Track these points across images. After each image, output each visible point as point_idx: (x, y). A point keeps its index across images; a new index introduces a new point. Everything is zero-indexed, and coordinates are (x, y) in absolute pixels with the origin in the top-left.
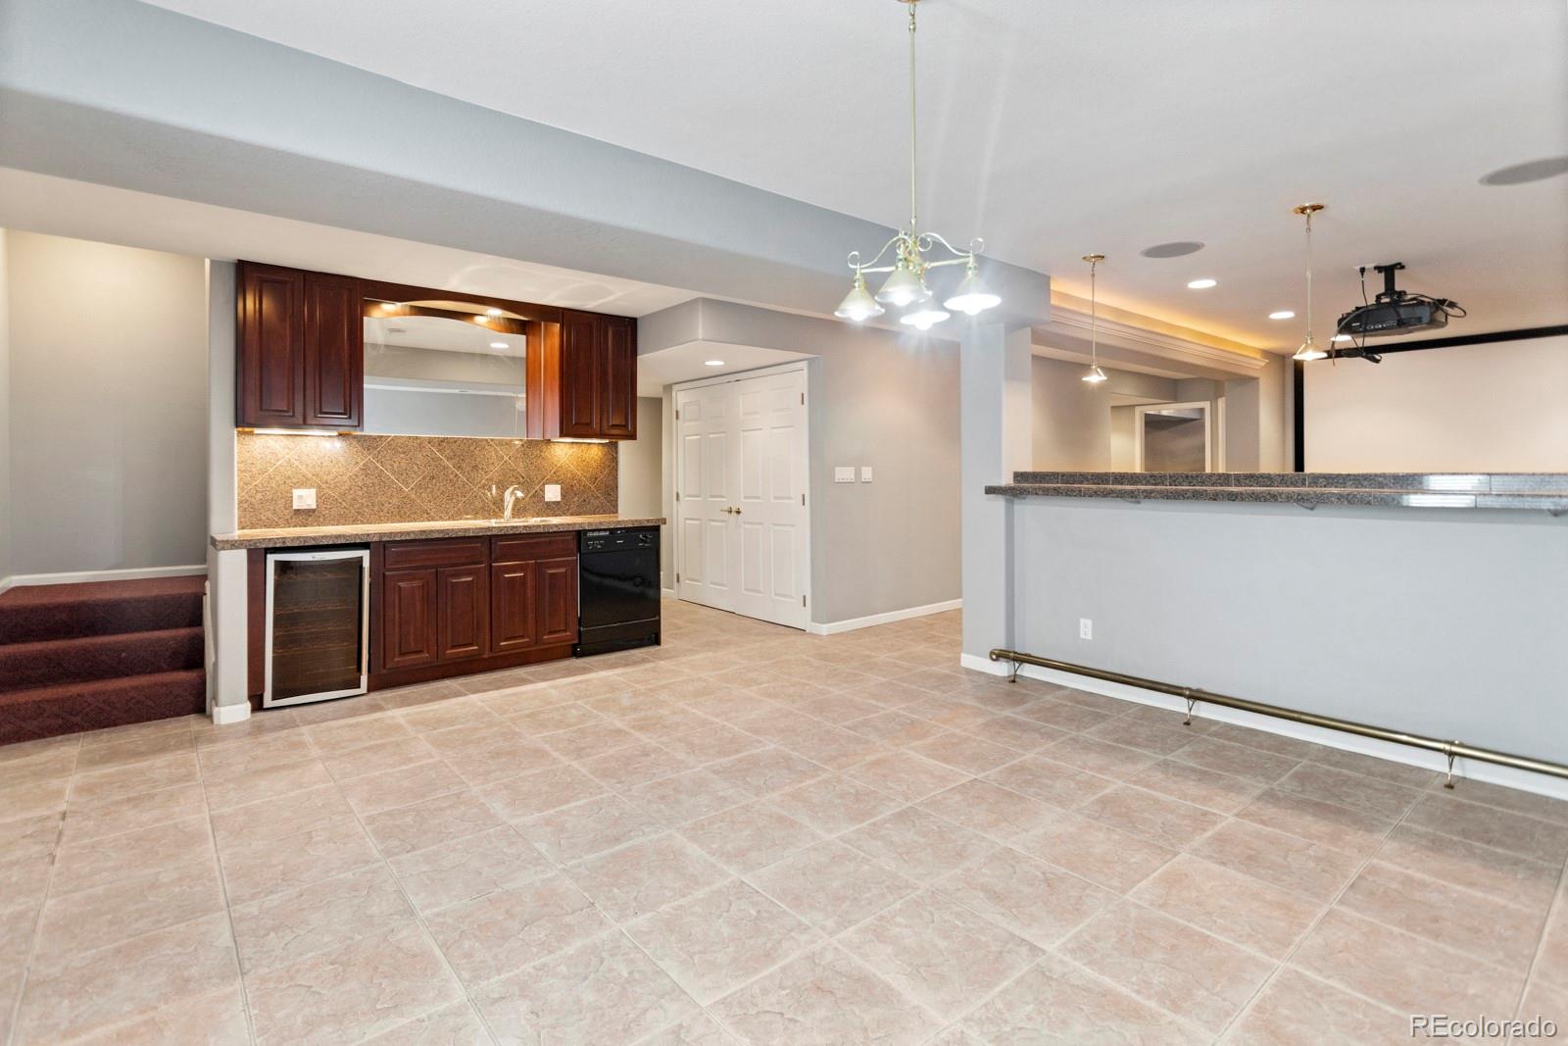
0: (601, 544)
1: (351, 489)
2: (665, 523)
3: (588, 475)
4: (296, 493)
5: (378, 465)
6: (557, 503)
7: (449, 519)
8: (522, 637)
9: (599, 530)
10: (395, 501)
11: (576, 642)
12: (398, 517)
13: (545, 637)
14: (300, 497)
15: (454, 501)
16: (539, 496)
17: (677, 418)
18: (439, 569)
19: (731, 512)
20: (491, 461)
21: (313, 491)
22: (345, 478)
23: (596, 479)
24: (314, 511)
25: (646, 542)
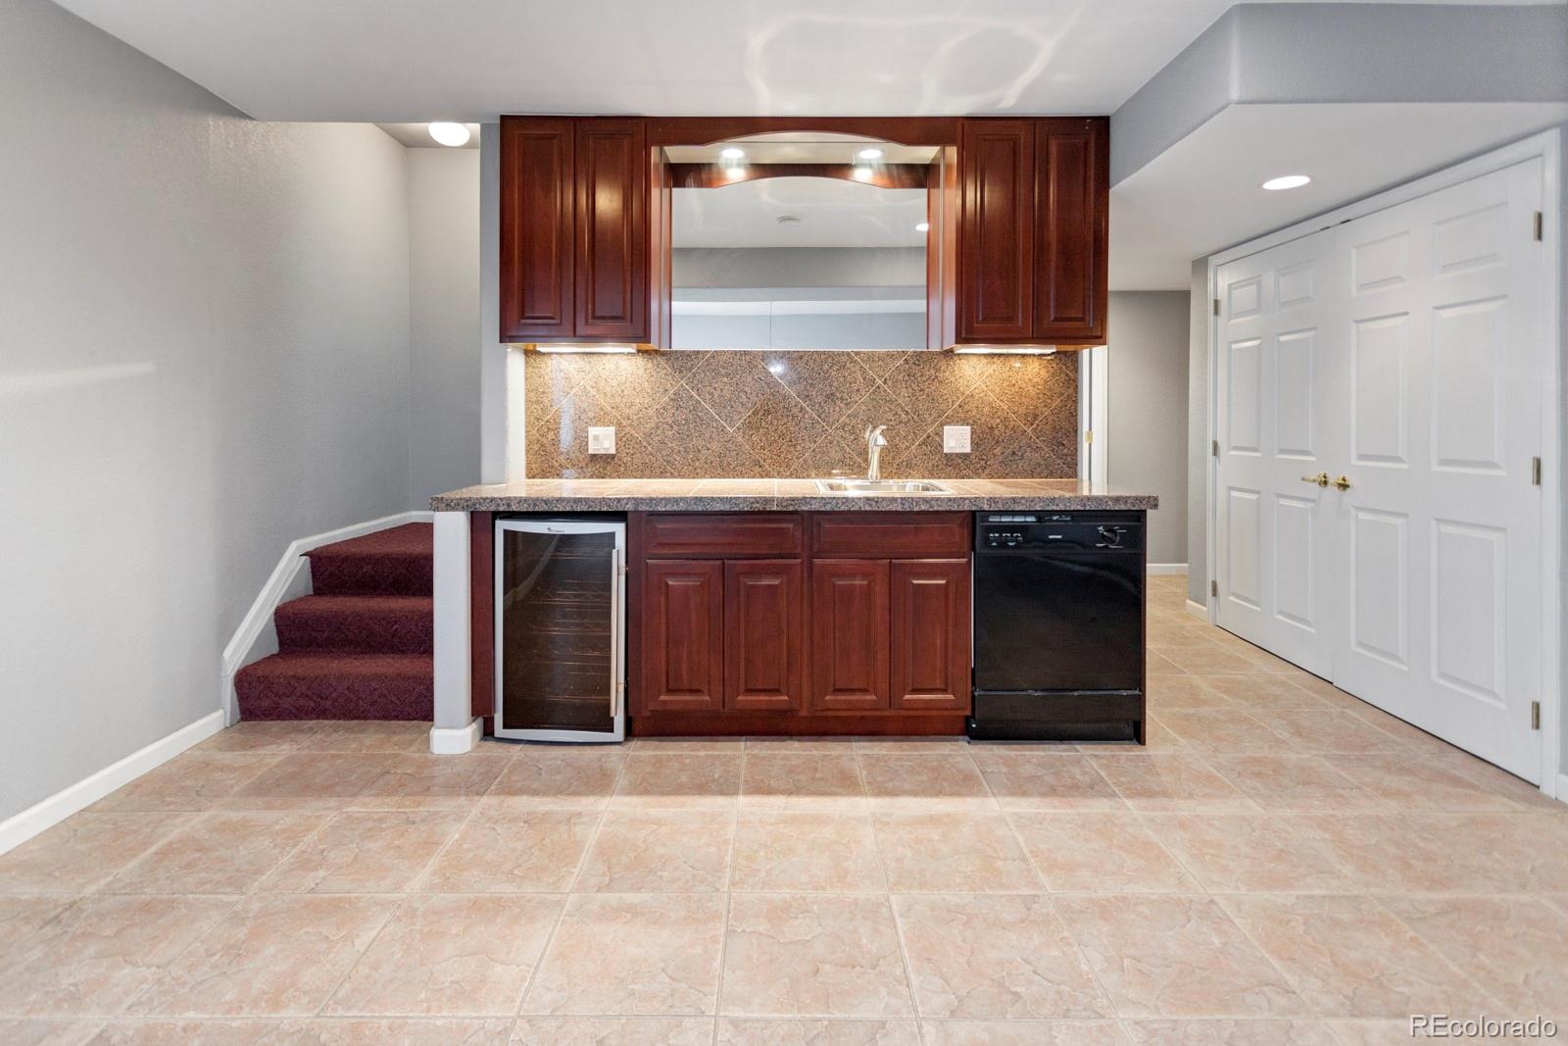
0: (1015, 540)
1: (658, 428)
2: (1156, 506)
3: (1022, 410)
4: (593, 431)
5: (694, 393)
6: (965, 456)
7: (791, 476)
8: (865, 691)
9: (1014, 513)
10: (714, 446)
11: (968, 713)
12: (719, 470)
13: (907, 697)
14: (596, 438)
15: (799, 448)
16: (934, 443)
17: (1216, 312)
18: (726, 561)
19: (1325, 483)
20: (855, 387)
21: (612, 430)
22: (651, 412)
23: (1036, 416)
24: (613, 457)
25: (1112, 542)
